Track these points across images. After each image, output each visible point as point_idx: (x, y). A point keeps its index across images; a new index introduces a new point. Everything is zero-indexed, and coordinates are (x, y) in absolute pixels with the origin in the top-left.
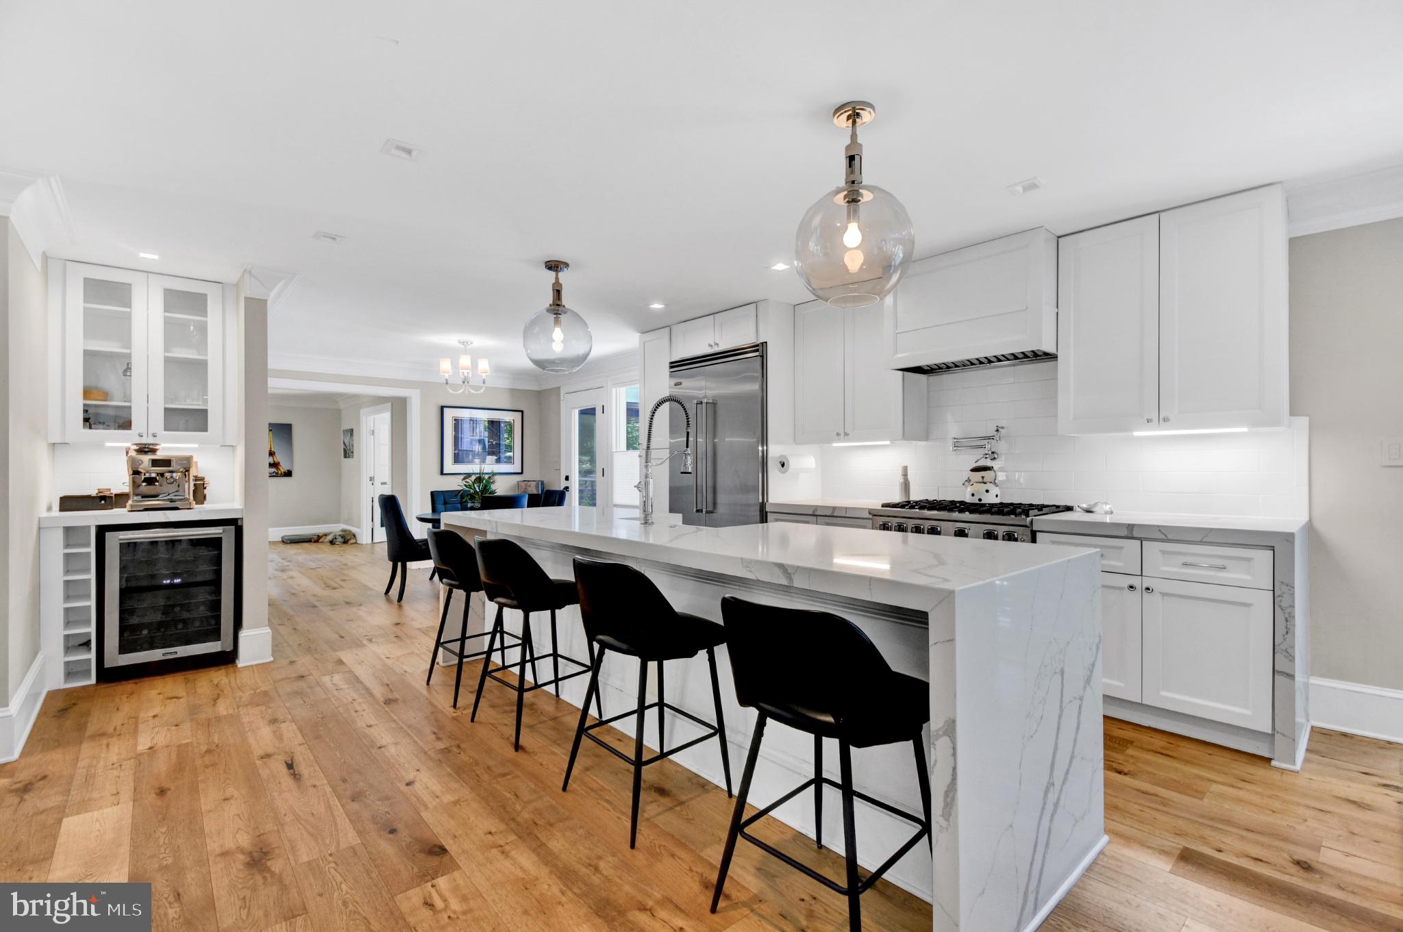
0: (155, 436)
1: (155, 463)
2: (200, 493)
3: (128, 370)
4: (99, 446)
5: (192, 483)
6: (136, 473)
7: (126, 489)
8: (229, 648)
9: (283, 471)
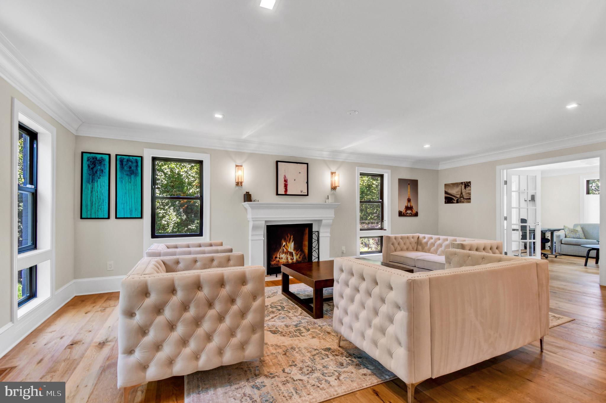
9: (414, 212)
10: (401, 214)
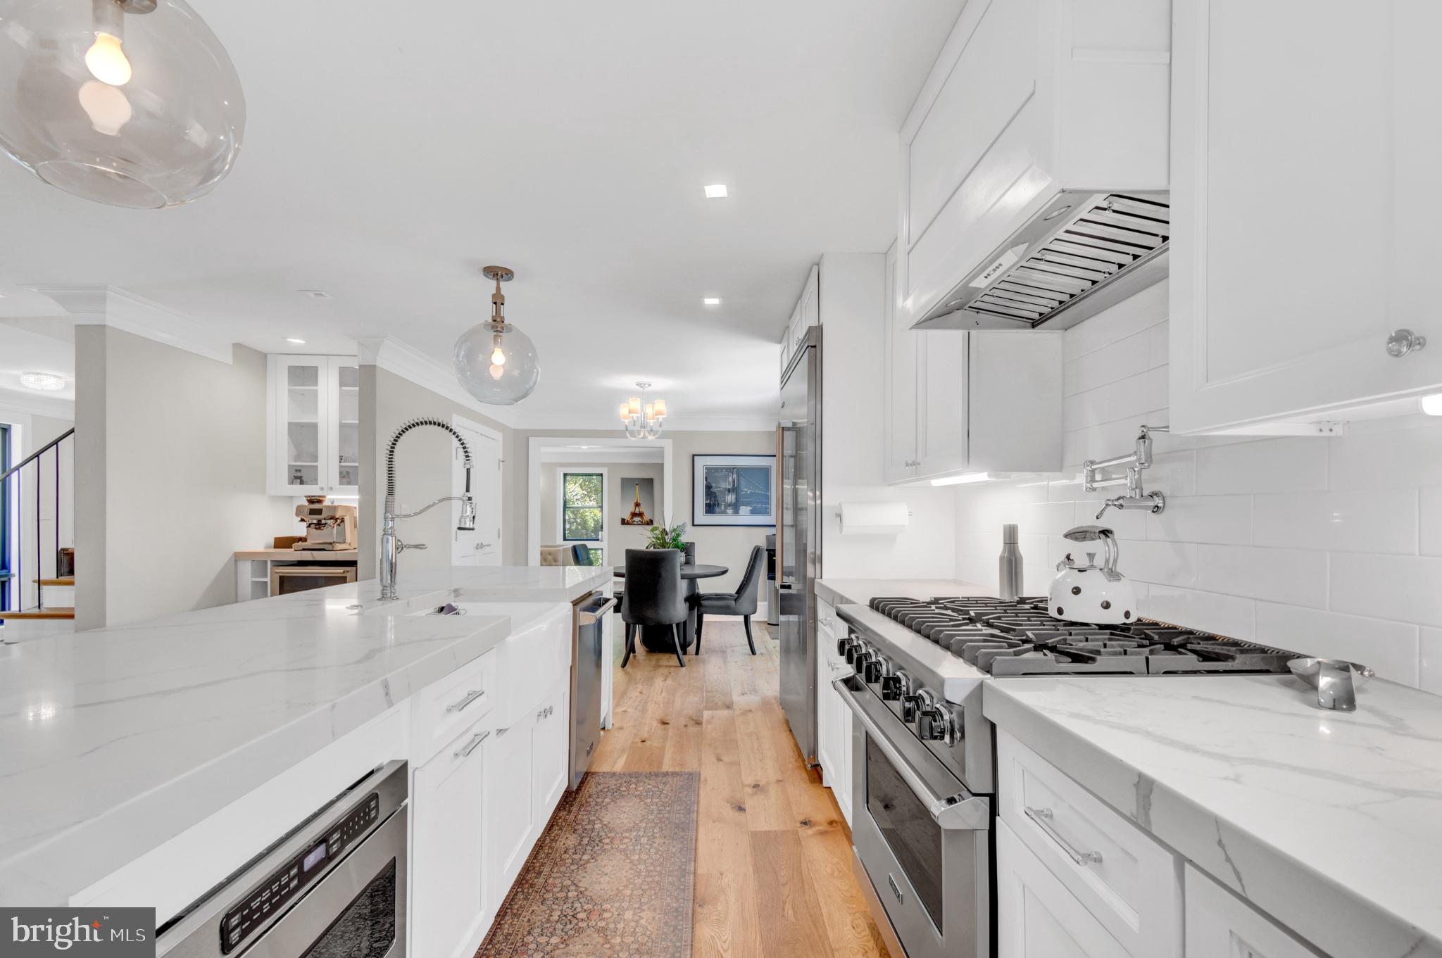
0: (331, 489)
1: (312, 511)
9: (646, 520)
10: (624, 522)
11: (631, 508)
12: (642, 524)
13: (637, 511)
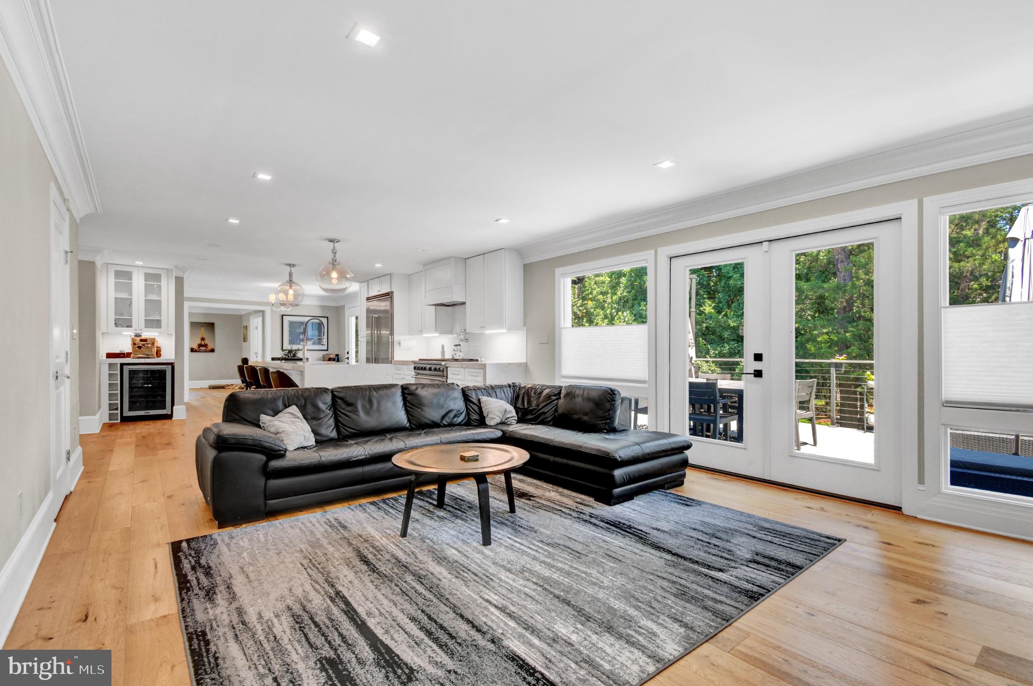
0: (141, 330)
1: (141, 340)
2: (158, 354)
3: (131, 304)
4: (120, 334)
5: (156, 349)
6: (134, 344)
7: (130, 351)
8: (170, 413)
11: (199, 341)
12: (206, 351)
13: (203, 343)
